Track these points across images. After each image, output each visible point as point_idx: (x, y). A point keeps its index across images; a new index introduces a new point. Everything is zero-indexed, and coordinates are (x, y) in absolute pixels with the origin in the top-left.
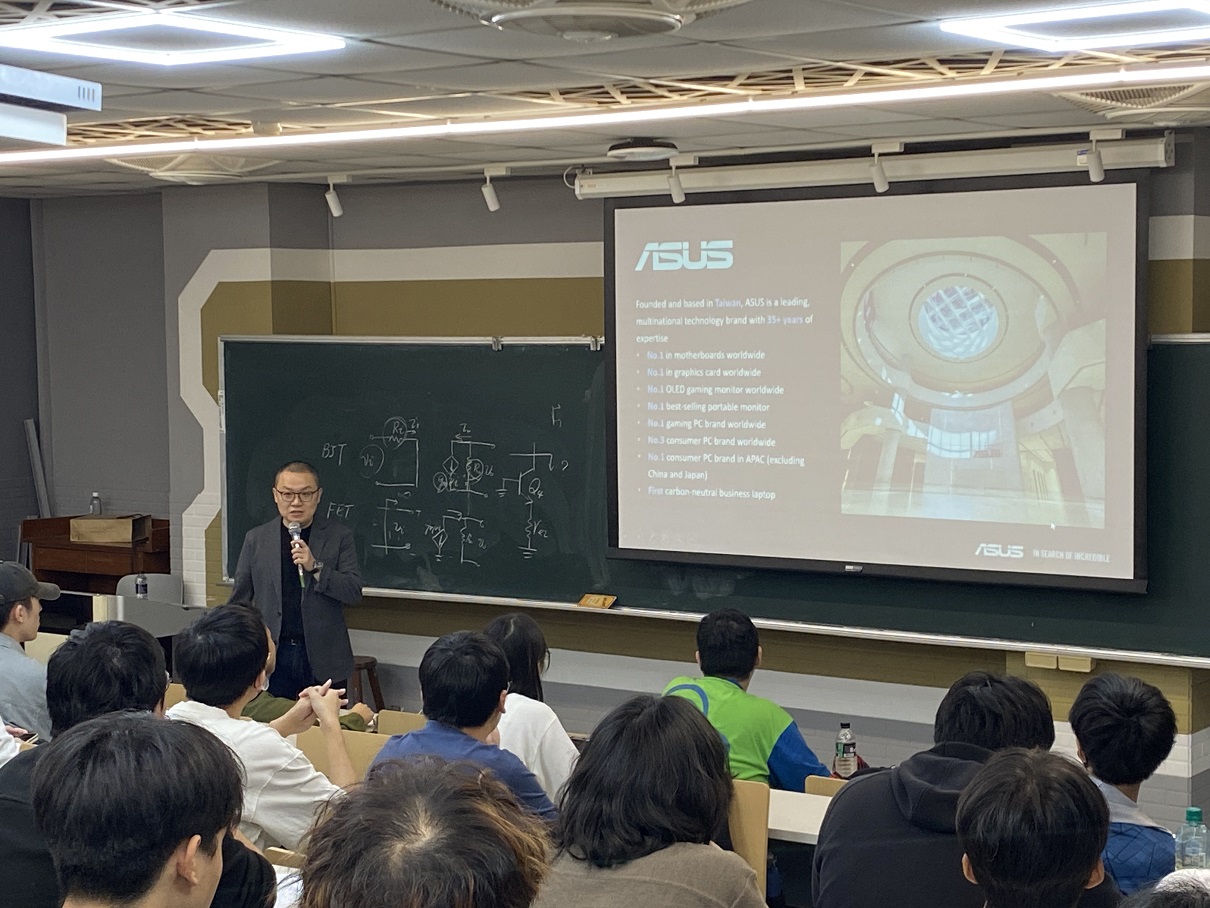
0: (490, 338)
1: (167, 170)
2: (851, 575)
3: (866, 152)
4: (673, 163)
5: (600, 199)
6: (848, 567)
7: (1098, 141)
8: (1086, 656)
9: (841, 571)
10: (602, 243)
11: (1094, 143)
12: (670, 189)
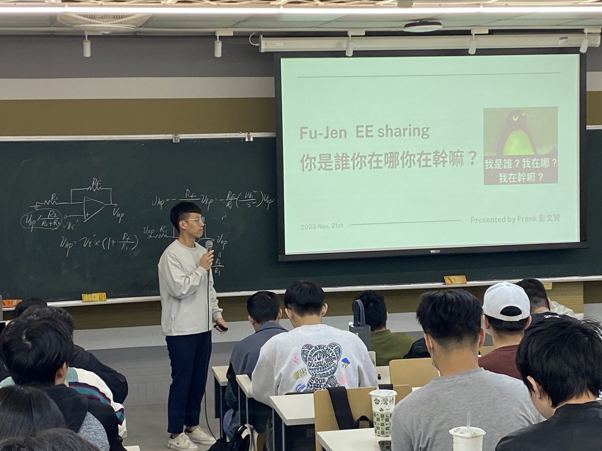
0: (171, 135)
2: (434, 255)
3: (467, 33)
4: (350, 34)
6: (432, 251)
7: (588, 33)
8: (549, 282)
9: (428, 253)
11: (586, 34)
12: (347, 48)
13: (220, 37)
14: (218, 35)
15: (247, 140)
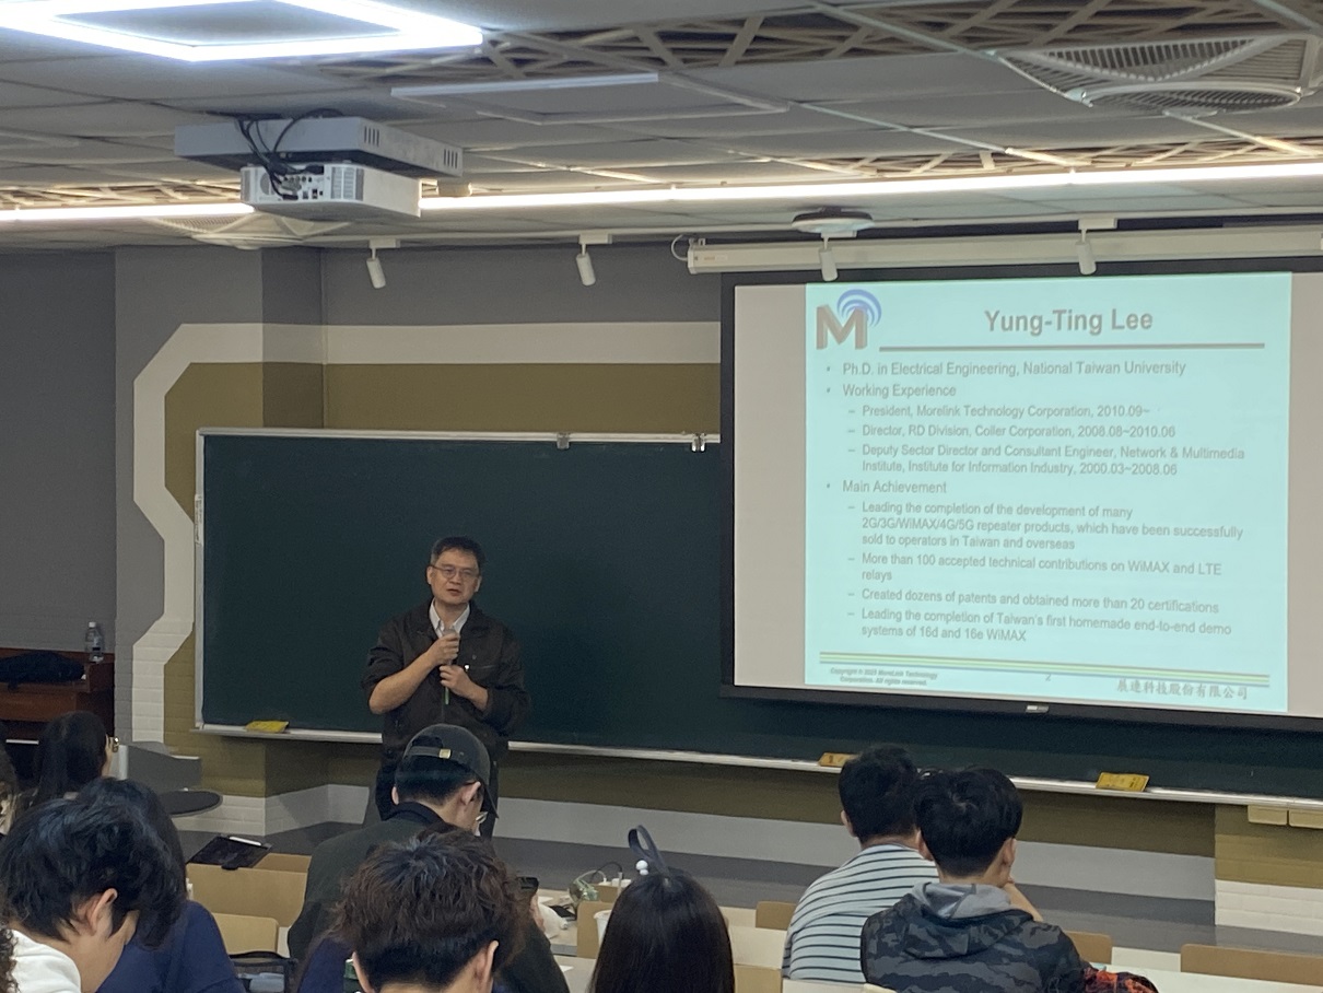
0: (556, 435)
1: (221, 232)
2: (1033, 717)
3: (1071, 228)
4: (824, 235)
5: (717, 274)
6: (1030, 708)
9: (1021, 712)
10: (719, 324)
12: (821, 264)
13: (588, 246)
14: (584, 242)
15: (694, 449)
